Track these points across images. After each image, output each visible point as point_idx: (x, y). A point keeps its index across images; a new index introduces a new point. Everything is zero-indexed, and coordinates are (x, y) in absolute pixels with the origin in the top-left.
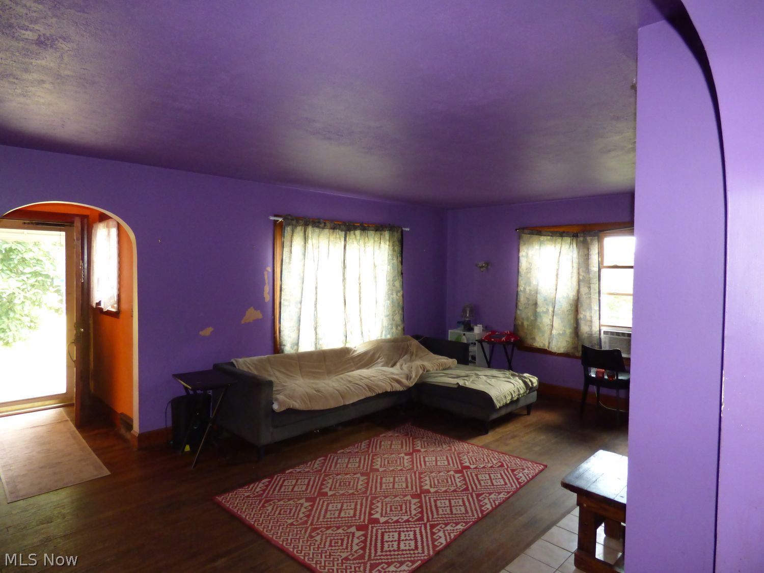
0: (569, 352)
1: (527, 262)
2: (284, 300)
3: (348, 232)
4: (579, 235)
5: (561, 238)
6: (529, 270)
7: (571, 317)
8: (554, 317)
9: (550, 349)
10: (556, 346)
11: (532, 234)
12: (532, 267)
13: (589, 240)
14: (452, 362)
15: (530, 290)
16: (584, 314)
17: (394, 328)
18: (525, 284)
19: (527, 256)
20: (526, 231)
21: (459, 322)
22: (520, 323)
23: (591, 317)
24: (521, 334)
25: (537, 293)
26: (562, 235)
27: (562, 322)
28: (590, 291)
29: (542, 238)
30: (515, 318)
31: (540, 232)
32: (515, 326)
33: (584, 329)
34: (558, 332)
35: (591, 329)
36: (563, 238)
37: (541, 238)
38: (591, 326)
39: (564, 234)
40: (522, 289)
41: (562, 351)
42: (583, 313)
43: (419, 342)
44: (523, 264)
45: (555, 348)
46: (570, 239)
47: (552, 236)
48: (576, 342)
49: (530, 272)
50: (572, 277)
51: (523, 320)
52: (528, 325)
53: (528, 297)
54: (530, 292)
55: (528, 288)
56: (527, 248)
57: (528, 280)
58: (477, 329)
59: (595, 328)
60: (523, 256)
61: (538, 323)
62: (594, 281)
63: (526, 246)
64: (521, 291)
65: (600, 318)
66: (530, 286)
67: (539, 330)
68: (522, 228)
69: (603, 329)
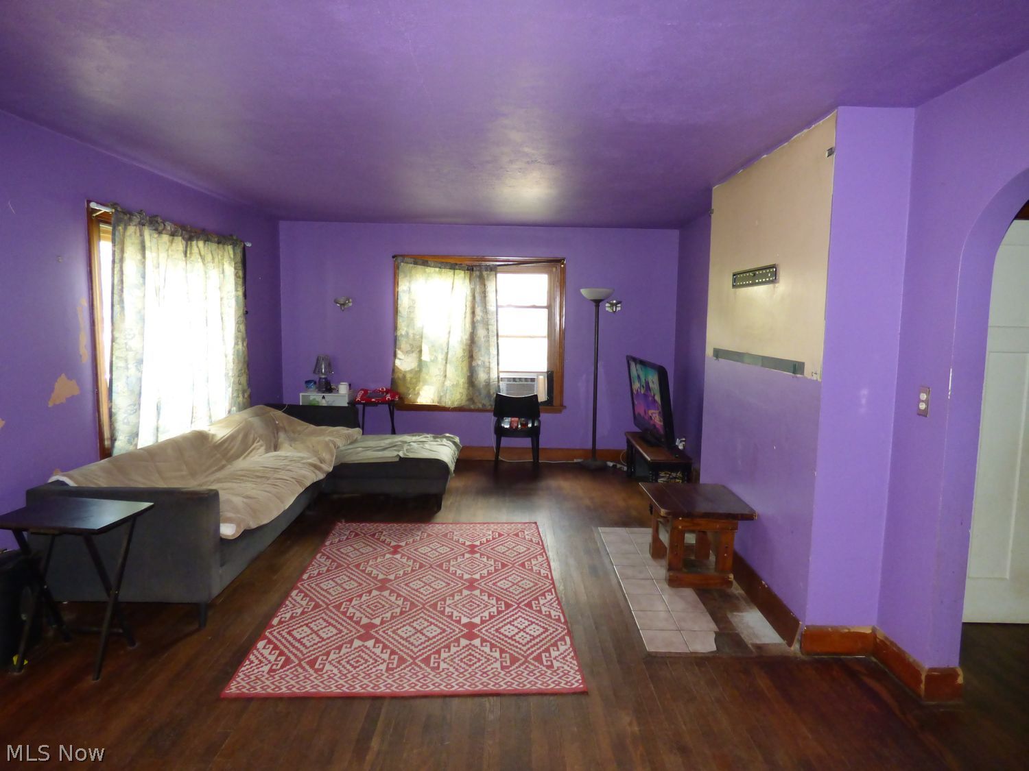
0: (462, 405)
1: (409, 298)
2: (117, 358)
3: (189, 243)
4: (474, 268)
5: (452, 271)
6: (411, 308)
7: (465, 365)
8: (448, 365)
9: (443, 404)
10: (450, 399)
11: (416, 263)
12: (415, 305)
13: (486, 276)
14: (356, 432)
15: (414, 334)
16: (480, 360)
17: (241, 395)
18: (408, 326)
19: (409, 291)
20: (407, 259)
21: (308, 382)
22: (401, 376)
23: (489, 362)
24: (402, 390)
25: (422, 337)
26: (453, 267)
27: (456, 371)
28: (488, 333)
29: (429, 270)
30: (393, 371)
31: (427, 262)
32: (393, 382)
33: (482, 376)
34: (452, 383)
35: (489, 376)
36: (456, 271)
37: (427, 270)
38: (489, 373)
39: (457, 267)
40: (403, 333)
41: (456, 404)
42: (482, 358)
43: (283, 412)
44: (404, 301)
45: (450, 402)
46: (463, 272)
47: (440, 268)
48: (471, 393)
49: (413, 312)
50: (465, 317)
51: (405, 372)
52: (411, 378)
53: (411, 342)
54: (414, 336)
55: (411, 332)
56: (410, 282)
57: (411, 321)
58: (343, 389)
59: (494, 375)
60: (404, 291)
61: (423, 375)
62: (493, 321)
63: (408, 278)
64: (401, 335)
65: (498, 364)
66: (414, 329)
67: (425, 382)
68: (401, 256)
69: (502, 375)
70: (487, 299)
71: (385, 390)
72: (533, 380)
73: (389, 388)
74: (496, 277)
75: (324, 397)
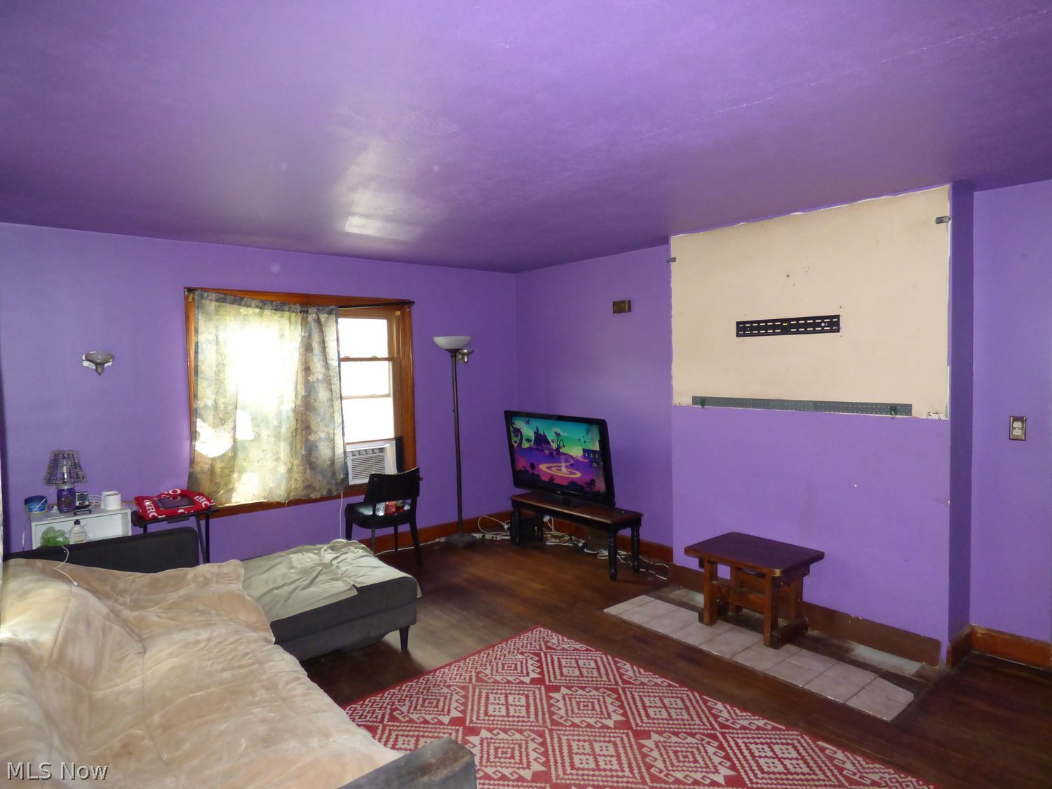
1: (217, 352)
6: (220, 366)
9: (276, 499)
10: (286, 491)
12: (226, 362)
13: (323, 320)
15: (226, 405)
16: (320, 434)
19: (217, 341)
22: (206, 467)
23: (334, 434)
24: (206, 486)
25: (236, 408)
26: (280, 307)
29: (244, 310)
30: (192, 462)
31: (241, 298)
32: (192, 477)
33: (324, 452)
34: (287, 468)
35: (333, 452)
36: (283, 313)
37: (241, 310)
38: (333, 447)
39: (285, 307)
42: (326, 430)
44: (207, 357)
47: (262, 308)
49: (223, 371)
51: (213, 459)
52: (222, 469)
53: (222, 417)
54: (225, 407)
55: (221, 401)
56: (217, 328)
57: (219, 384)
58: (112, 502)
59: (339, 450)
60: (209, 342)
61: (240, 461)
62: (335, 381)
63: (214, 322)
64: (206, 407)
65: (343, 434)
66: (225, 396)
67: (242, 471)
68: (202, 289)
69: (349, 449)
70: (327, 350)
71: (179, 491)
72: (381, 450)
73: (185, 488)
74: (337, 322)
75: (77, 522)
